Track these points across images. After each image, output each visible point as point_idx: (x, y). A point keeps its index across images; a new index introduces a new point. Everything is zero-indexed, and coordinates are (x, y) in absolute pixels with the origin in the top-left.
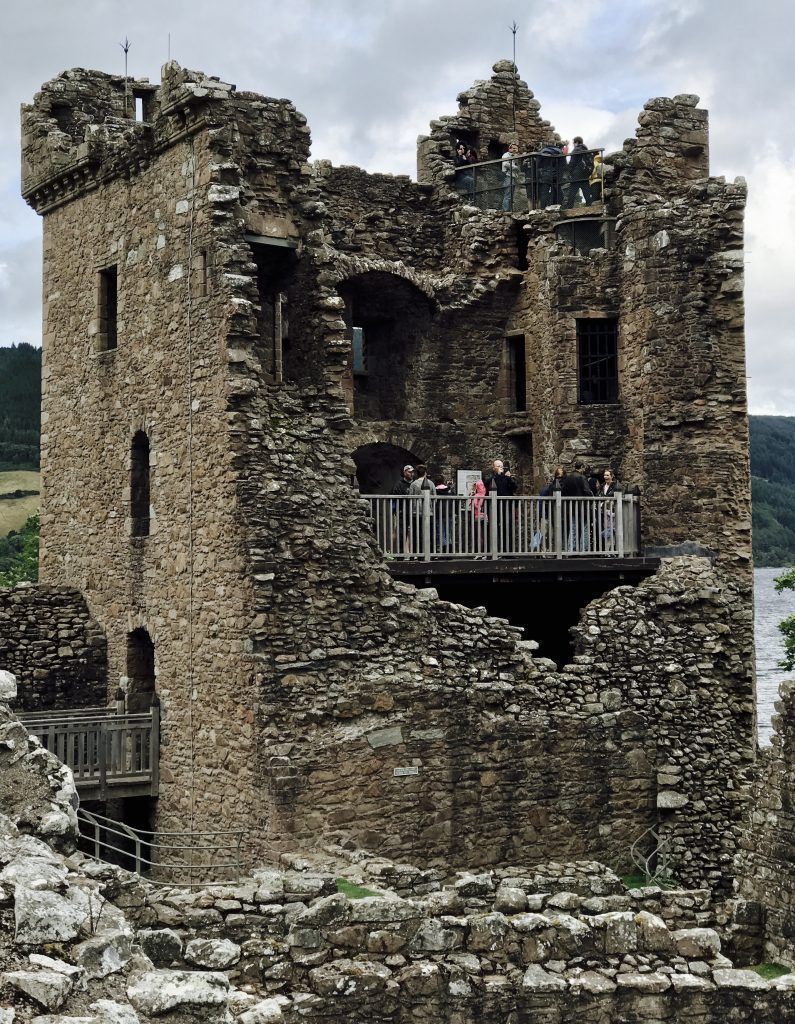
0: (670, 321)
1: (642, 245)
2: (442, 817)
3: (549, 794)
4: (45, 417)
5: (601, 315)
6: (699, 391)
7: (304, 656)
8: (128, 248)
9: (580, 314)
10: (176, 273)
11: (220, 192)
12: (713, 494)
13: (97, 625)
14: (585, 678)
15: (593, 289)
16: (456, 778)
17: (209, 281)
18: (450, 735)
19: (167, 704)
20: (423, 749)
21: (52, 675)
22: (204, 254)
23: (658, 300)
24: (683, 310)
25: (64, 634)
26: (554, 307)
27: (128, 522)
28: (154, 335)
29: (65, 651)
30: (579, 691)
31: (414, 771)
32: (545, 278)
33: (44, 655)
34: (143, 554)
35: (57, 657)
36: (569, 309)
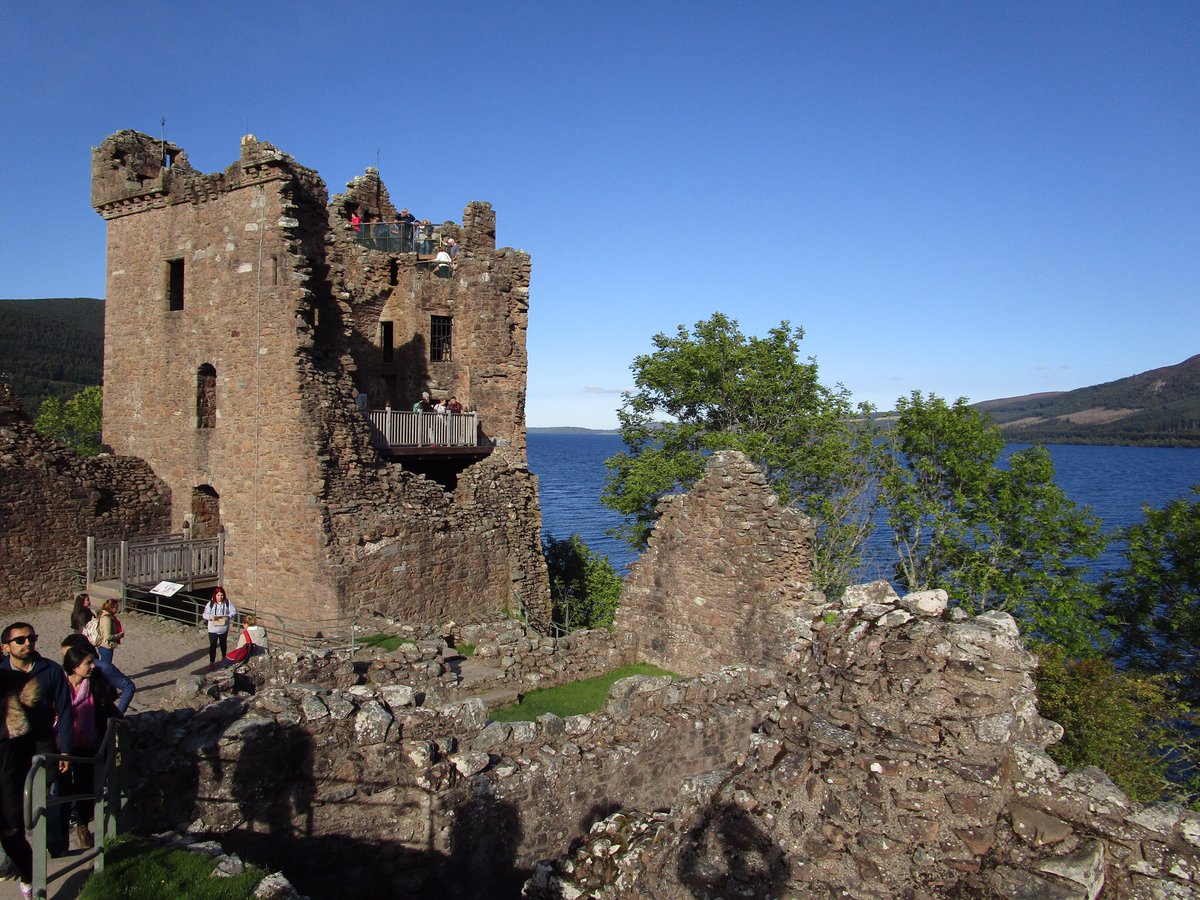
0: (489, 321)
1: (472, 279)
2: (416, 593)
3: (463, 576)
4: (108, 349)
5: (444, 314)
6: (504, 359)
7: (345, 505)
8: (195, 247)
9: (433, 313)
10: (246, 268)
11: (288, 221)
12: (510, 413)
13: (161, 482)
14: (473, 512)
15: (441, 300)
16: (423, 571)
17: (279, 276)
18: (421, 547)
19: (231, 532)
20: (407, 556)
21: (137, 514)
22: (275, 259)
23: (482, 309)
24: (496, 315)
25: (141, 487)
26: (417, 306)
27: (194, 420)
28: (223, 304)
29: (142, 499)
30: (473, 520)
31: (403, 568)
32: (411, 291)
33: (131, 500)
34: (209, 438)
35: (139, 502)
36: (428, 310)
